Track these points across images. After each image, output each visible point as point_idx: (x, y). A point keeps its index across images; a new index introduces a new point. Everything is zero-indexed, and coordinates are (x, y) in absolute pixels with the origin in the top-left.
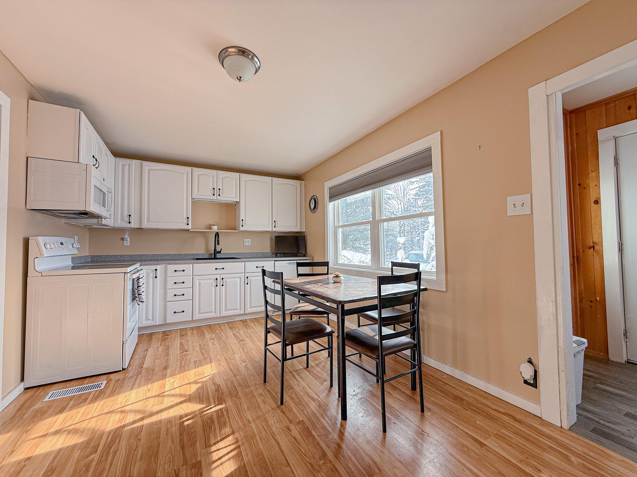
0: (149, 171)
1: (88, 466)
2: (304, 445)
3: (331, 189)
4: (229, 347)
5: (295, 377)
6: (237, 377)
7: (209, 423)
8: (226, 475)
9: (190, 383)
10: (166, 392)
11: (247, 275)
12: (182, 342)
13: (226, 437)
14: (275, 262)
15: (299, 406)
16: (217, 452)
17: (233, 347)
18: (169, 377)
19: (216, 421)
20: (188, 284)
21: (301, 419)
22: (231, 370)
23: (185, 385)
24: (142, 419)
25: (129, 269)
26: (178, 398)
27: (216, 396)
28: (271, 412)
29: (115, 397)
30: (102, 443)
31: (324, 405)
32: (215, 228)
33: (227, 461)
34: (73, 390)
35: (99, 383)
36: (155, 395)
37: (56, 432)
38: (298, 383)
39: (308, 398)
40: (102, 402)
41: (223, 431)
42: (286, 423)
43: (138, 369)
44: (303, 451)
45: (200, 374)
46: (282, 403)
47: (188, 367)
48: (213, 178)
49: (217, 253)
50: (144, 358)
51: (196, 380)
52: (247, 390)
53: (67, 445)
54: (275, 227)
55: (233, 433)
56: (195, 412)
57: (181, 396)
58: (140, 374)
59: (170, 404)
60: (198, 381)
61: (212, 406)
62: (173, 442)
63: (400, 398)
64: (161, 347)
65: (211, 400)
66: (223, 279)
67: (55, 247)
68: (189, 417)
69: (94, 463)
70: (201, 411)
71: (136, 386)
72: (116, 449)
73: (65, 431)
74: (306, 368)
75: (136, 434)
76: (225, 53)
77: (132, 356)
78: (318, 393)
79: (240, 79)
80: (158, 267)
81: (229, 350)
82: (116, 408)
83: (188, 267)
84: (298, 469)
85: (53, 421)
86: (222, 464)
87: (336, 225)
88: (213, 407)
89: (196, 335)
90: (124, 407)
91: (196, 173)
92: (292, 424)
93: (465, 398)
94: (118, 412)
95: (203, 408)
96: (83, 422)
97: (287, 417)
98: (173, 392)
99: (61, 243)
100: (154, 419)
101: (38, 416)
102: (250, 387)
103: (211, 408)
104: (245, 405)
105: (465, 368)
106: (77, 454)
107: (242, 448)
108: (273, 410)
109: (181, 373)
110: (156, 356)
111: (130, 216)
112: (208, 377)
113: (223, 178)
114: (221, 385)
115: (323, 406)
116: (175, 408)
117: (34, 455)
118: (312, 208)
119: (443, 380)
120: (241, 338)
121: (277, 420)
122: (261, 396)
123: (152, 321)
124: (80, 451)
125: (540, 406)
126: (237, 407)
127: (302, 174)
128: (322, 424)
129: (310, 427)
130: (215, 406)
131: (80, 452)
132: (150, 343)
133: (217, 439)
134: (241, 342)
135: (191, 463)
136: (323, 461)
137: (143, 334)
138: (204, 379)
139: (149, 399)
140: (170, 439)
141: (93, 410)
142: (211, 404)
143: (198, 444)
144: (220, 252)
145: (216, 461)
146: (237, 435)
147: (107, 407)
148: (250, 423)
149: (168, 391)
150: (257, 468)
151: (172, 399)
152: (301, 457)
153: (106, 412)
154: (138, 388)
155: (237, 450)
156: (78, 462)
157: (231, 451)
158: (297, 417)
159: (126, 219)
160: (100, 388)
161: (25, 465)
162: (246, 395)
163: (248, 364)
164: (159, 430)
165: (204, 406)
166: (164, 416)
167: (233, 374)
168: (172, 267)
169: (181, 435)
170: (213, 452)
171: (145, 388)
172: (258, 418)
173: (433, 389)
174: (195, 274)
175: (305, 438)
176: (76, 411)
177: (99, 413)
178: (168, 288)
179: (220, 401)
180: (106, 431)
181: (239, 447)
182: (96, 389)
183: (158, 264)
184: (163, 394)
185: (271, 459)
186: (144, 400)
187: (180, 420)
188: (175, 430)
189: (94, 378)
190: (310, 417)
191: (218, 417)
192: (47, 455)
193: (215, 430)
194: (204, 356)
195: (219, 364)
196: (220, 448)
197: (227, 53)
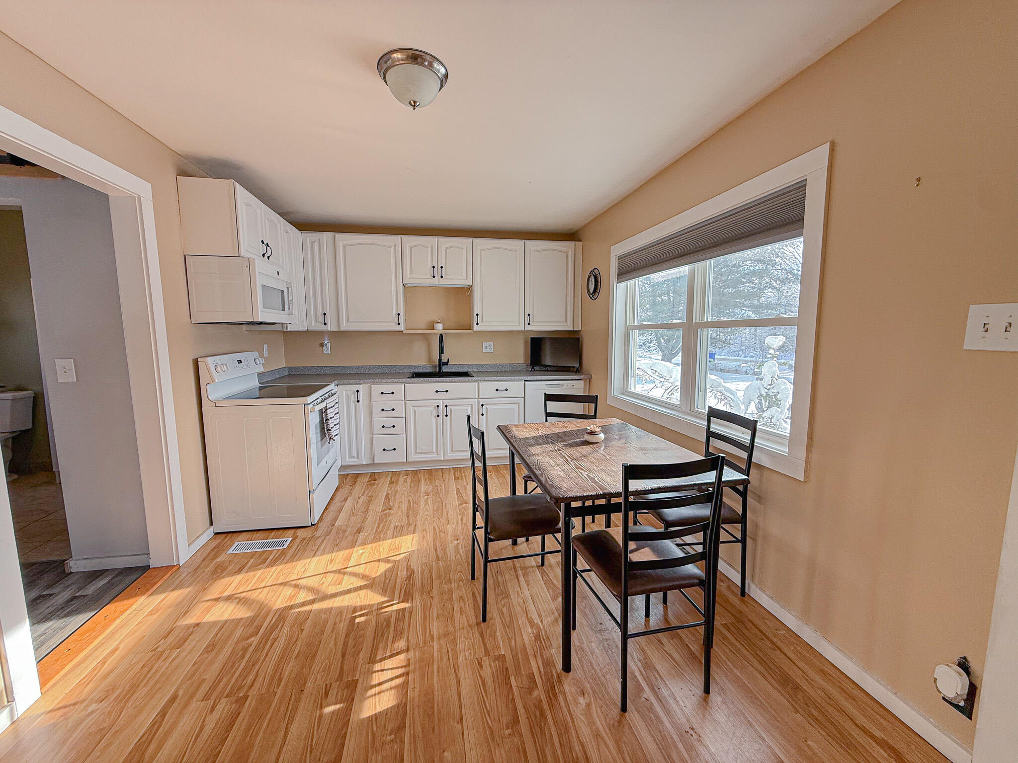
0: (344, 247)
1: (245, 650)
2: (492, 697)
3: (621, 258)
4: (444, 512)
5: (517, 578)
6: (440, 562)
7: (384, 626)
8: (380, 710)
9: (379, 560)
10: (349, 567)
11: (482, 402)
12: (389, 494)
13: (398, 654)
14: (526, 382)
15: (507, 629)
16: (380, 673)
17: (450, 510)
18: (359, 546)
19: (392, 626)
20: (400, 411)
21: (503, 653)
22: (436, 550)
23: (373, 561)
24: (313, 602)
25: (310, 399)
26: (360, 580)
27: (405, 587)
28: (465, 630)
29: (294, 563)
30: (265, 625)
31: (545, 638)
32: (439, 327)
33: (387, 690)
34: (256, 545)
35: (283, 539)
36: (336, 570)
37: (229, 598)
38: (519, 590)
39: (524, 618)
40: (281, 567)
41: (396, 645)
42: (480, 652)
43: (329, 527)
44: (487, 705)
45: (396, 548)
46: (484, 620)
47: (384, 534)
48: (432, 249)
49: (443, 365)
50: (339, 511)
51: (388, 557)
52: (445, 585)
53: (233, 617)
54: (529, 324)
55: (407, 650)
56: (372, 606)
57: (364, 577)
58: (328, 535)
59: (349, 588)
60: (390, 558)
61: (395, 602)
62: (335, 644)
63: (676, 656)
64: (363, 497)
65: (397, 592)
66: (446, 406)
67: (228, 369)
68: (363, 612)
69: (251, 649)
70: (380, 606)
71: (319, 552)
72: (276, 636)
73: (236, 598)
74: (539, 566)
75: (301, 621)
76: (386, 62)
77: (326, 506)
78: (543, 614)
79: (414, 105)
80: (360, 388)
81: (443, 517)
82: (291, 579)
83: (398, 388)
84: (471, 732)
85: (229, 581)
86: (380, 693)
87: (628, 324)
88: (396, 604)
89: (409, 484)
90: (299, 579)
91: (407, 245)
92: (487, 657)
93: (804, 685)
94: (291, 585)
95: (383, 603)
96: (256, 590)
97: (484, 644)
98: (356, 570)
99: (238, 361)
100: (325, 605)
101: (219, 571)
102: (451, 583)
103: (393, 605)
104: (435, 609)
105: (824, 629)
106: (239, 632)
107: (411, 676)
108: (469, 628)
109: (374, 543)
110: (354, 511)
111: (325, 314)
112: (403, 555)
113: (446, 249)
114: (415, 571)
115: (542, 639)
116: (352, 595)
117: (203, 622)
118: (591, 292)
119: (775, 640)
120: (465, 498)
121: (470, 644)
122: (461, 600)
123: (357, 458)
124: (243, 628)
125: (971, 755)
126: (425, 612)
127: (577, 231)
128: (530, 668)
129: (511, 670)
130: (398, 603)
131: (243, 630)
132: (351, 490)
133: (386, 654)
134: (463, 504)
135: (346, 680)
136: (510, 730)
137: (348, 474)
138: (398, 558)
139: (328, 574)
140: (334, 637)
141: (269, 577)
142: (395, 598)
143: (362, 654)
144: (447, 364)
145: (375, 686)
146: (411, 655)
147: (283, 575)
148: (433, 640)
149: (351, 567)
150: (419, 713)
151: (353, 580)
152: (482, 716)
153: (280, 582)
154: (321, 555)
155: (404, 677)
156: (238, 642)
157: (397, 677)
158: (498, 647)
159: (321, 319)
160: (283, 548)
161: (192, 632)
162: (442, 593)
163: (460, 543)
164: (326, 621)
165: (386, 599)
166: (337, 603)
167: (435, 557)
168: (377, 388)
169: (347, 636)
170: (375, 672)
171: (327, 557)
172: (446, 635)
173: (745, 652)
174: (407, 398)
175: (497, 685)
176: (252, 574)
177: (273, 582)
178: (374, 416)
179: (407, 596)
180: (273, 609)
181: (407, 674)
182: (279, 548)
183: (360, 384)
184: (345, 570)
185: (441, 705)
186: (322, 574)
187: (352, 614)
188: (343, 626)
189: (281, 532)
190: (517, 654)
191: (398, 620)
192: (214, 623)
193: (387, 640)
194: (408, 521)
195: (424, 537)
196: (385, 668)
197: (388, 63)
